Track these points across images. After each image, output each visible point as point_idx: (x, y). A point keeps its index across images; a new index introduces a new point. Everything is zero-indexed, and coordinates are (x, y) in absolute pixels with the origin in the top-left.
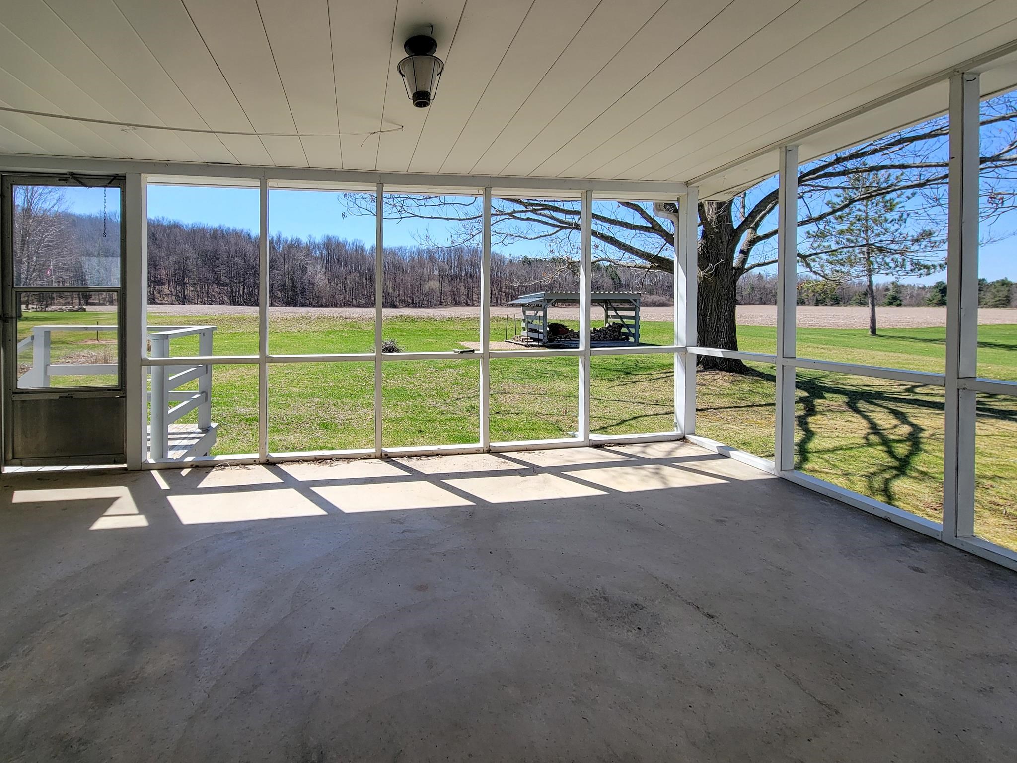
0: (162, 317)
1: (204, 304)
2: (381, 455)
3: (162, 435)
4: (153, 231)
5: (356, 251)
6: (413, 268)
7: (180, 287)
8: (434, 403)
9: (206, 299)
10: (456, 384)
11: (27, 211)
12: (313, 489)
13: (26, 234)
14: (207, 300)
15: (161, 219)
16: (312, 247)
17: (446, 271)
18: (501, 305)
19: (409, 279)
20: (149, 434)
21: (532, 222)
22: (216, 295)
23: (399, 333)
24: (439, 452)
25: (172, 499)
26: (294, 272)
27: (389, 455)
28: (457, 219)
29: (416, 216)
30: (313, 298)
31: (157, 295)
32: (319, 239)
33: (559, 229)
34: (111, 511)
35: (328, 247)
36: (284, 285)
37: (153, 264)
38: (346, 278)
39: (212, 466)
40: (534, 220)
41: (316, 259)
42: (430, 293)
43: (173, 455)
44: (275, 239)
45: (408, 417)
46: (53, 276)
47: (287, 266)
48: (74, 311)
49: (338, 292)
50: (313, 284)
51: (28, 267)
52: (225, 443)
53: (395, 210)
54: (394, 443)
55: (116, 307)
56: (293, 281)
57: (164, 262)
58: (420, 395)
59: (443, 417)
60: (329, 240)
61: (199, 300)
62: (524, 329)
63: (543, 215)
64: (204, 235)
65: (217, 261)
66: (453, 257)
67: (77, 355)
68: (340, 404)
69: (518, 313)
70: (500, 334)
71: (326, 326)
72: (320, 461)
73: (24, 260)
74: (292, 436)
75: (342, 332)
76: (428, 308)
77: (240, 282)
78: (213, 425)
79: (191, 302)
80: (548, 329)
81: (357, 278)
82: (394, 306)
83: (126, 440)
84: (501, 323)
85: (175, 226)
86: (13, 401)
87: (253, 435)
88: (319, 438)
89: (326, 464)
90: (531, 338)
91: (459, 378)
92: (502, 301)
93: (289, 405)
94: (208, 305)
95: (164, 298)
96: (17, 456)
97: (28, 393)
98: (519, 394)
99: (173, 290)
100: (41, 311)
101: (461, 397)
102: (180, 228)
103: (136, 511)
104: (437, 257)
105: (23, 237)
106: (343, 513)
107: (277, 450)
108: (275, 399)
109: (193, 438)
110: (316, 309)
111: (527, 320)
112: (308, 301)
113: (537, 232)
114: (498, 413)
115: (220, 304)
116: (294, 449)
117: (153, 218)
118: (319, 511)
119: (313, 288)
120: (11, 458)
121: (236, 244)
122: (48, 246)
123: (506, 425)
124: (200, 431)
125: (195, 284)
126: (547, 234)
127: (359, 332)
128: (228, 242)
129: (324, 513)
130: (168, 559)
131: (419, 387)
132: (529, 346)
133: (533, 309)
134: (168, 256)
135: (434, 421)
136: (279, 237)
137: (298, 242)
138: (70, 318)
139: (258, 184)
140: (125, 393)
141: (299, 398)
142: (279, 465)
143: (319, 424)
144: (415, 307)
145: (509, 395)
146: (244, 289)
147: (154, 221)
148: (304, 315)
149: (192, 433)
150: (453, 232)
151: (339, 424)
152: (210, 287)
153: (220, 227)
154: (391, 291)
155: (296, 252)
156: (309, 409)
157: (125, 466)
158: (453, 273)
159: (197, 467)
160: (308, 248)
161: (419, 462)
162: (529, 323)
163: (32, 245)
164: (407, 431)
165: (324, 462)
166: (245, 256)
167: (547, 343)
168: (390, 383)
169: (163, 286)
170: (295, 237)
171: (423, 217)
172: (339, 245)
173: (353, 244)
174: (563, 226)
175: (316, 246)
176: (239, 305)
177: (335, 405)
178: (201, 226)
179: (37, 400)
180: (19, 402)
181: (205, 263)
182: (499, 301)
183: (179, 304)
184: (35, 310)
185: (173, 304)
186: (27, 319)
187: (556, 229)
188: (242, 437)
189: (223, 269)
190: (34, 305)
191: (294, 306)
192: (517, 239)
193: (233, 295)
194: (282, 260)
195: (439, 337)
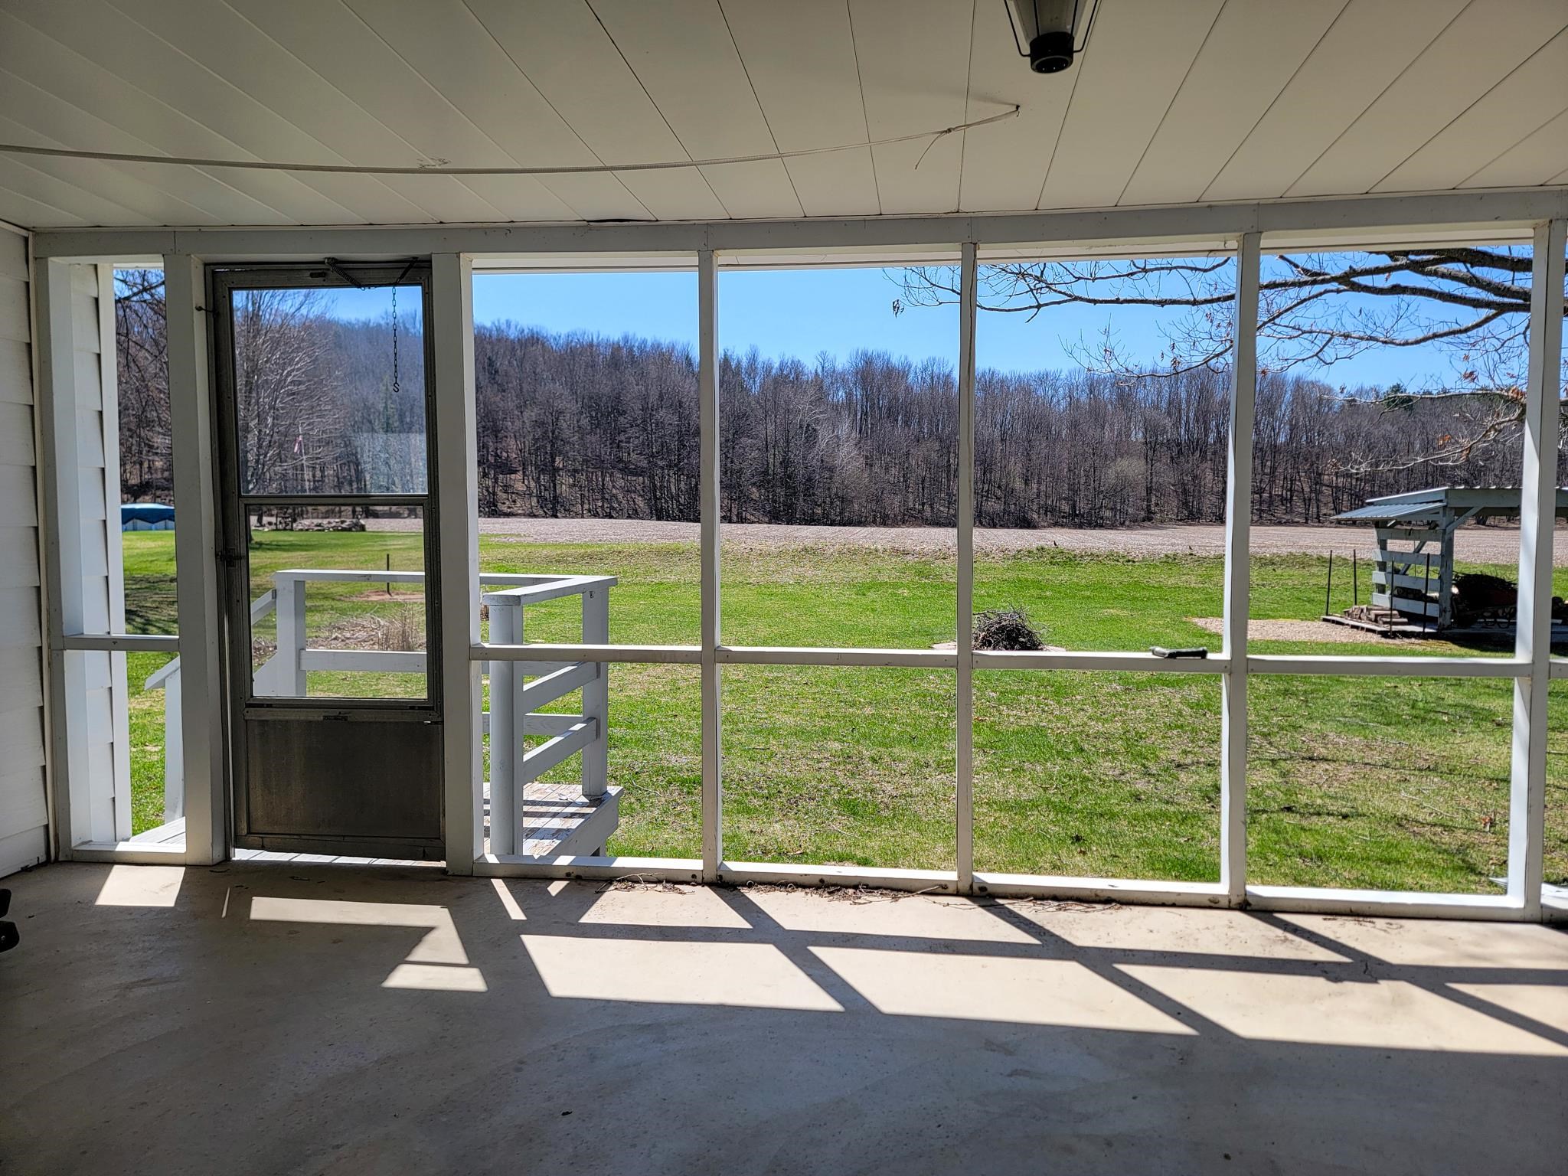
0: (510, 546)
1: (596, 515)
2: (971, 887)
3: (512, 806)
4: (489, 354)
5: (932, 387)
6: (1075, 425)
7: (547, 477)
8: (1117, 772)
9: (600, 504)
10: (1177, 727)
11: (254, 318)
12: (815, 950)
13: (255, 370)
14: (602, 507)
15: (504, 327)
16: (827, 381)
17: (1164, 431)
18: (1319, 520)
19: (1066, 455)
20: (487, 802)
21: (1407, 297)
22: (620, 496)
23: (1035, 592)
24: (1114, 896)
25: (531, 941)
26: (788, 442)
27: (990, 890)
28: (1187, 302)
29: (1077, 298)
30: (832, 503)
31: (501, 495)
32: (843, 360)
33: (1493, 311)
34: (420, 953)
35: (864, 380)
36: (766, 473)
37: (490, 428)
38: (908, 454)
39: (607, 879)
40: (1415, 291)
41: (836, 408)
42: (1119, 491)
43: (533, 849)
44: (744, 363)
45: (1049, 802)
46: (304, 457)
47: (771, 427)
48: (344, 530)
49: (888, 488)
50: (831, 470)
51: (259, 440)
52: (639, 829)
53: (1022, 286)
54: (1012, 863)
55: (421, 521)
56: (785, 463)
57: (513, 423)
58: (1082, 750)
59: (1138, 809)
60: (868, 361)
61: (586, 506)
62: (1381, 589)
63: (1443, 276)
64: (593, 361)
65: (621, 419)
66: (1184, 395)
67: (352, 623)
68: (887, 759)
69: (1364, 544)
70: (1310, 601)
71: (858, 572)
72: (832, 889)
73: (252, 424)
74: (777, 826)
75: (895, 586)
76: (1113, 527)
77: (670, 466)
78: (613, 790)
79: (568, 510)
80: (1455, 590)
81: (933, 455)
82: (1026, 523)
83: (444, 810)
84: (1315, 570)
85: (533, 341)
86: (246, 721)
87: (695, 816)
88: (838, 835)
89: (845, 897)
90: (1402, 614)
91: (1187, 711)
92: (1324, 511)
93: (773, 755)
94: (604, 517)
95: (514, 501)
96: (256, 828)
97: (269, 706)
98: (1354, 763)
99: (533, 484)
100: (285, 529)
101: (1188, 761)
102: (543, 344)
103: (465, 961)
104: (1141, 395)
105: (247, 377)
106: (880, 1012)
107: (744, 856)
108: (742, 737)
109: (573, 815)
110: (837, 528)
111: (1389, 564)
112: (819, 511)
113: (1424, 323)
114: (1289, 809)
115: (629, 517)
116: (781, 856)
117: (488, 324)
118: (824, 1002)
119: (831, 478)
120: (245, 832)
121: (660, 378)
122: (294, 394)
123: (1308, 843)
124: (585, 800)
125: (576, 471)
126: (1456, 327)
127: (937, 587)
128: (642, 375)
129: (836, 1006)
130: (522, 1063)
131: (1079, 729)
132: (1394, 635)
133: (1409, 535)
134: (521, 408)
135: (1113, 816)
136: (753, 360)
137: (797, 368)
138: (336, 545)
139: (695, 260)
140: (442, 715)
141: (794, 739)
142: (744, 891)
143: (837, 803)
144: (1080, 526)
145: (1324, 765)
146: (679, 481)
147: (491, 331)
148: (809, 543)
149: (569, 804)
150: (1176, 335)
151: (882, 806)
152: (608, 479)
153: (626, 339)
154: (1018, 485)
155: (791, 395)
156: (816, 766)
157: (443, 864)
158: (1184, 437)
159: (578, 878)
160: (818, 383)
161: (1062, 914)
162: (1396, 571)
163: (265, 391)
164: (1043, 836)
165: (841, 893)
166: (681, 407)
167: (1449, 627)
168: (1009, 716)
169: (513, 476)
170: (788, 358)
171: (1095, 302)
172: (893, 375)
173: (925, 369)
174: (1504, 304)
175: (839, 378)
176: (670, 518)
177: (875, 761)
178: (587, 339)
179: (287, 721)
180: (256, 723)
181: (596, 424)
182: (1313, 510)
183: (545, 516)
184: (274, 527)
185: (533, 516)
186: (260, 546)
187: (1485, 313)
188: (672, 819)
189: (634, 438)
190: (272, 515)
191: (789, 522)
192: (1364, 344)
193: (655, 495)
194: (760, 413)
195: (1139, 604)
